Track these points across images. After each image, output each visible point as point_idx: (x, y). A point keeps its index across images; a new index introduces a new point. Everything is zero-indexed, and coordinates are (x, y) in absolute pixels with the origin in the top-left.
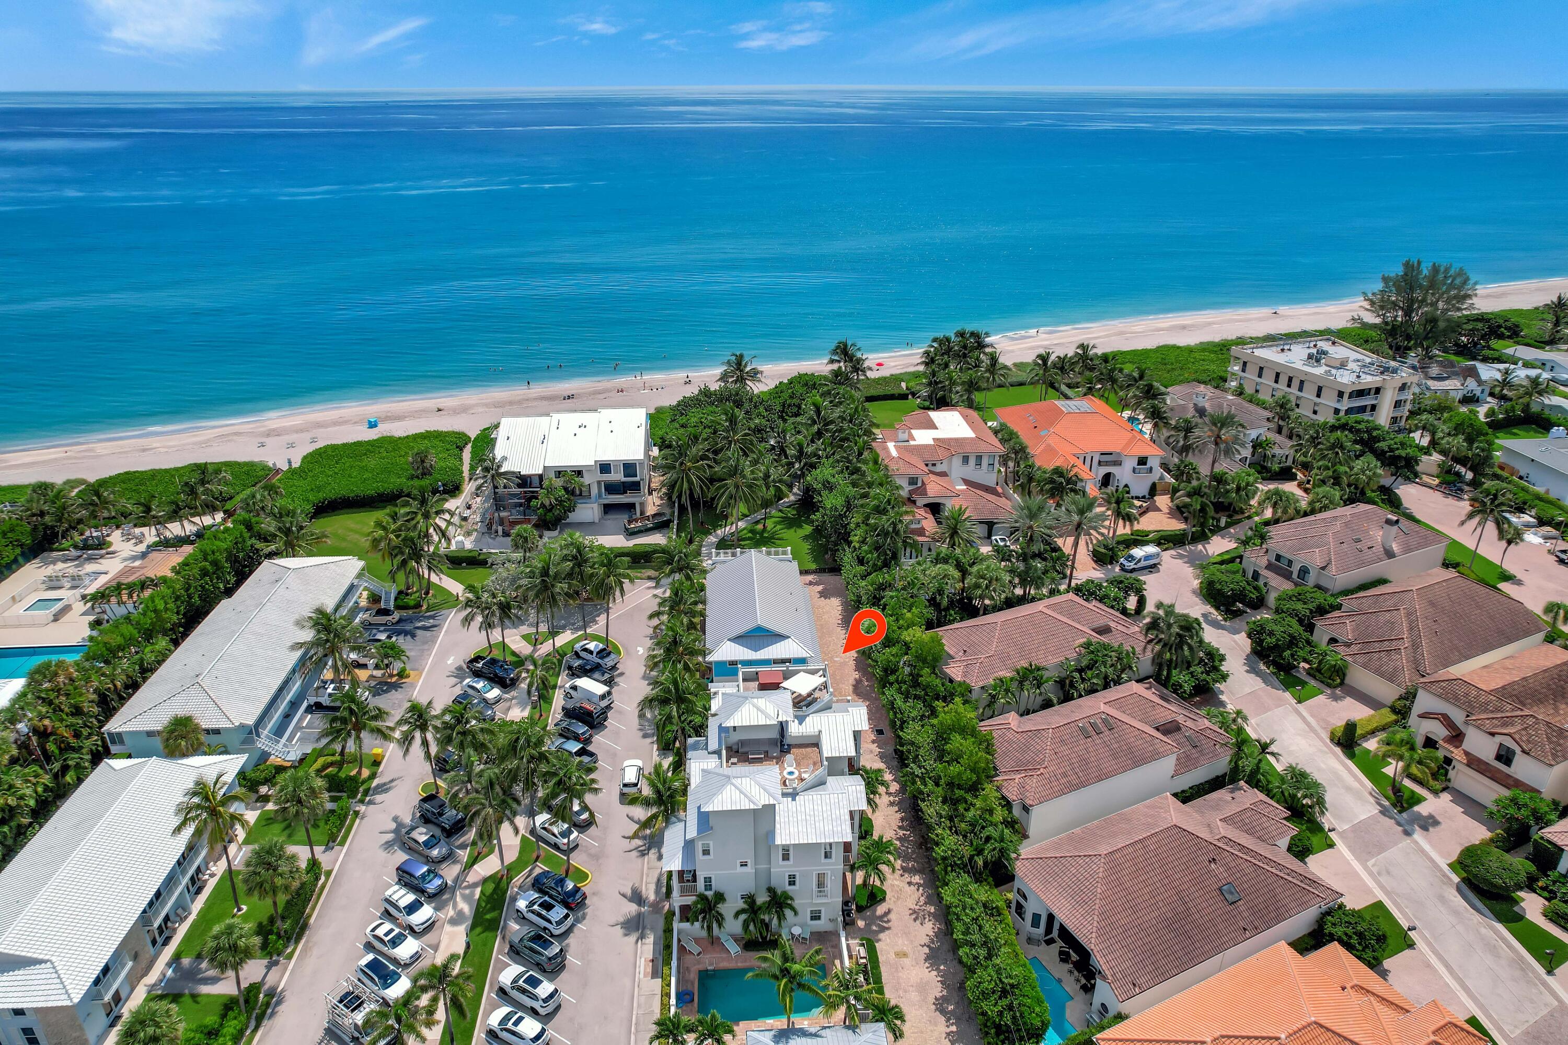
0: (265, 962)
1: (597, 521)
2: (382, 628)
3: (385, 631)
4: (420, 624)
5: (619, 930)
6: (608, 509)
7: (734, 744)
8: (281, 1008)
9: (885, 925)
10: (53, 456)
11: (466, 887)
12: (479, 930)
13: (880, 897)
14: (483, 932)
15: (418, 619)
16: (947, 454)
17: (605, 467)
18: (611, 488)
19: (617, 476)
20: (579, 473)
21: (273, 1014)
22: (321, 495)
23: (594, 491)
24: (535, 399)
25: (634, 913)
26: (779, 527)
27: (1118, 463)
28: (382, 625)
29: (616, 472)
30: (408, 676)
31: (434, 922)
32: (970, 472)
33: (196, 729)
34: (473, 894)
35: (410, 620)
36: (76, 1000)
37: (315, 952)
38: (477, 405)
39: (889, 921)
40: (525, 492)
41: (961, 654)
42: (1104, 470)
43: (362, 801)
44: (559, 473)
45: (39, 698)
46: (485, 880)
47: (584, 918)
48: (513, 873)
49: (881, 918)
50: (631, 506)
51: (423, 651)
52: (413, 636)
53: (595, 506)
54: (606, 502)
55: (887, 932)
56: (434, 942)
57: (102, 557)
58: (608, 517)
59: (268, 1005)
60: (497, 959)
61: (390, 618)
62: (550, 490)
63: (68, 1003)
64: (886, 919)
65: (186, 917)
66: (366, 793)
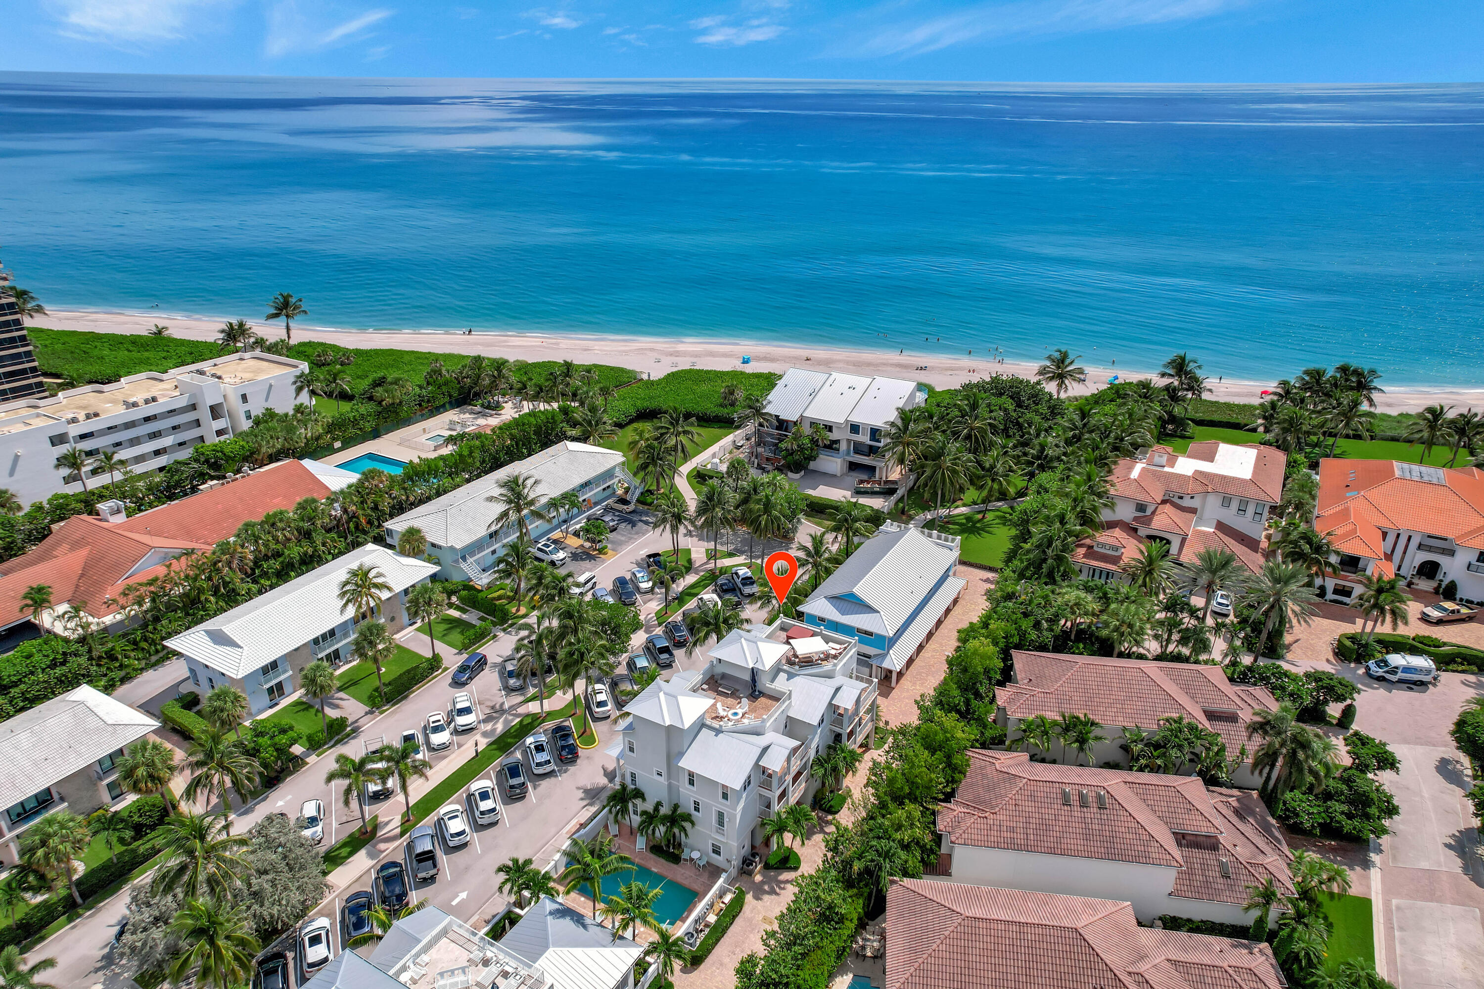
0: (368, 709)
1: (839, 475)
2: (617, 514)
3: (618, 516)
4: (644, 519)
5: (580, 794)
6: (853, 467)
7: (718, 675)
8: (352, 742)
9: (778, 890)
10: (530, 344)
11: (513, 715)
12: (494, 746)
13: (791, 864)
14: (495, 750)
15: (647, 515)
16: (1200, 489)
17: (855, 428)
18: (858, 448)
19: (864, 438)
20: (830, 428)
21: (347, 742)
22: (646, 404)
23: (843, 446)
24: (892, 365)
25: (601, 785)
26: (997, 521)
27: (1451, 553)
28: (619, 511)
29: (863, 434)
30: (605, 554)
31: (472, 729)
32: (1230, 516)
33: (422, 539)
34: (512, 721)
35: (641, 513)
36: (239, 677)
37: (397, 717)
38: (839, 361)
39: (784, 889)
40: (781, 435)
41: (1026, 681)
42: (1424, 557)
43: (504, 630)
44: (813, 424)
45: (358, 491)
46: (528, 715)
47: (566, 771)
48: (549, 718)
49: (779, 883)
50: (872, 469)
51: (631, 538)
52: (634, 525)
53: (839, 461)
54: (851, 459)
55: (774, 897)
56: (462, 742)
57: (491, 416)
58: (852, 473)
59: (348, 735)
60: (489, 772)
61: (625, 507)
62: (797, 437)
63: (234, 676)
64: (782, 886)
65: (350, 661)
66: (511, 625)
